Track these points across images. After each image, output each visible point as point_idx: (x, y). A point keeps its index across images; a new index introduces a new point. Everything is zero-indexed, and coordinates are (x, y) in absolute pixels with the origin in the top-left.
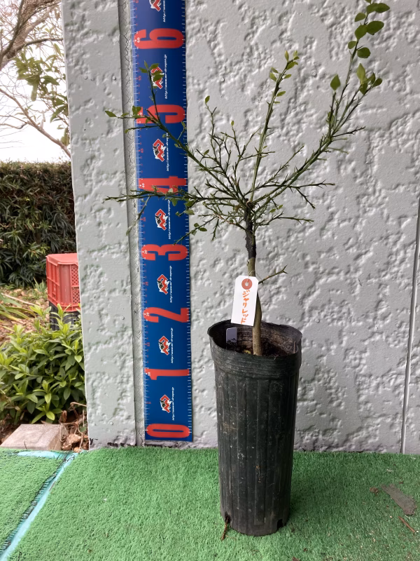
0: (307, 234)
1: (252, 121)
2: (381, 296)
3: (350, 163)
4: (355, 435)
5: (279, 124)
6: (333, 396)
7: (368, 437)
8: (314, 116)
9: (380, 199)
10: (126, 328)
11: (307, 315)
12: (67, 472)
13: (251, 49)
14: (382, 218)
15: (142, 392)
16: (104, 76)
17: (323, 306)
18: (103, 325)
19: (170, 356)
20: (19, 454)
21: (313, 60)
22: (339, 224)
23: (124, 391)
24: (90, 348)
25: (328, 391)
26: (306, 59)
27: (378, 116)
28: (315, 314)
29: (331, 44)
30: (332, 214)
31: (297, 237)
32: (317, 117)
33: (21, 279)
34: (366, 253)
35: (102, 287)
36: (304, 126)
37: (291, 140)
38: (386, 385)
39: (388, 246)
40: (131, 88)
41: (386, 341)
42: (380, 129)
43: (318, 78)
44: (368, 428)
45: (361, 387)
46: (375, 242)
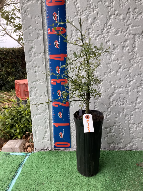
0: (111, 74)
1: (91, 33)
2: (138, 96)
3: (127, 47)
4: (129, 144)
5: (101, 34)
6: (121, 131)
7: (133, 145)
8: (114, 30)
9: (138, 60)
10: (46, 109)
11: (111, 103)
12: (28, 160)
13: (90, 5)
14: (139, 67)
15: (53, 131)
16: (35, 16)
17: (117, 99)
18: (38, 108)
19: (62, 118)
20: (10, 154)
21: (113, 9)
22: (123, 70)
23: (46, 131)
24: (34, 116)
25: (119, 129)
26: (111, 8)
27: (138, 29)
28: (114, 103)
29: (120, 2)
30: (121, 66)
31: (108, 75)
32: (115, 30)
33: (6, 89)
34: (133, 80)
35: (37, 95)
36: (110, 34)
37: (105, 39)
38: (140, 127)
39: (141, 77)
40: (45, 21)
41: (140, 111)
42: (138, 34)
43: (115, 15)
44: (133, 142)
45: (131, 128)
46: (136, 76)
